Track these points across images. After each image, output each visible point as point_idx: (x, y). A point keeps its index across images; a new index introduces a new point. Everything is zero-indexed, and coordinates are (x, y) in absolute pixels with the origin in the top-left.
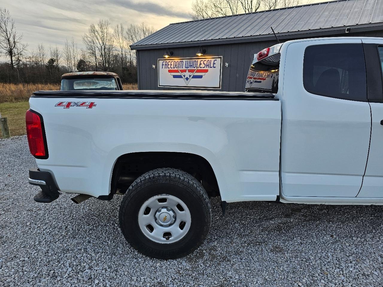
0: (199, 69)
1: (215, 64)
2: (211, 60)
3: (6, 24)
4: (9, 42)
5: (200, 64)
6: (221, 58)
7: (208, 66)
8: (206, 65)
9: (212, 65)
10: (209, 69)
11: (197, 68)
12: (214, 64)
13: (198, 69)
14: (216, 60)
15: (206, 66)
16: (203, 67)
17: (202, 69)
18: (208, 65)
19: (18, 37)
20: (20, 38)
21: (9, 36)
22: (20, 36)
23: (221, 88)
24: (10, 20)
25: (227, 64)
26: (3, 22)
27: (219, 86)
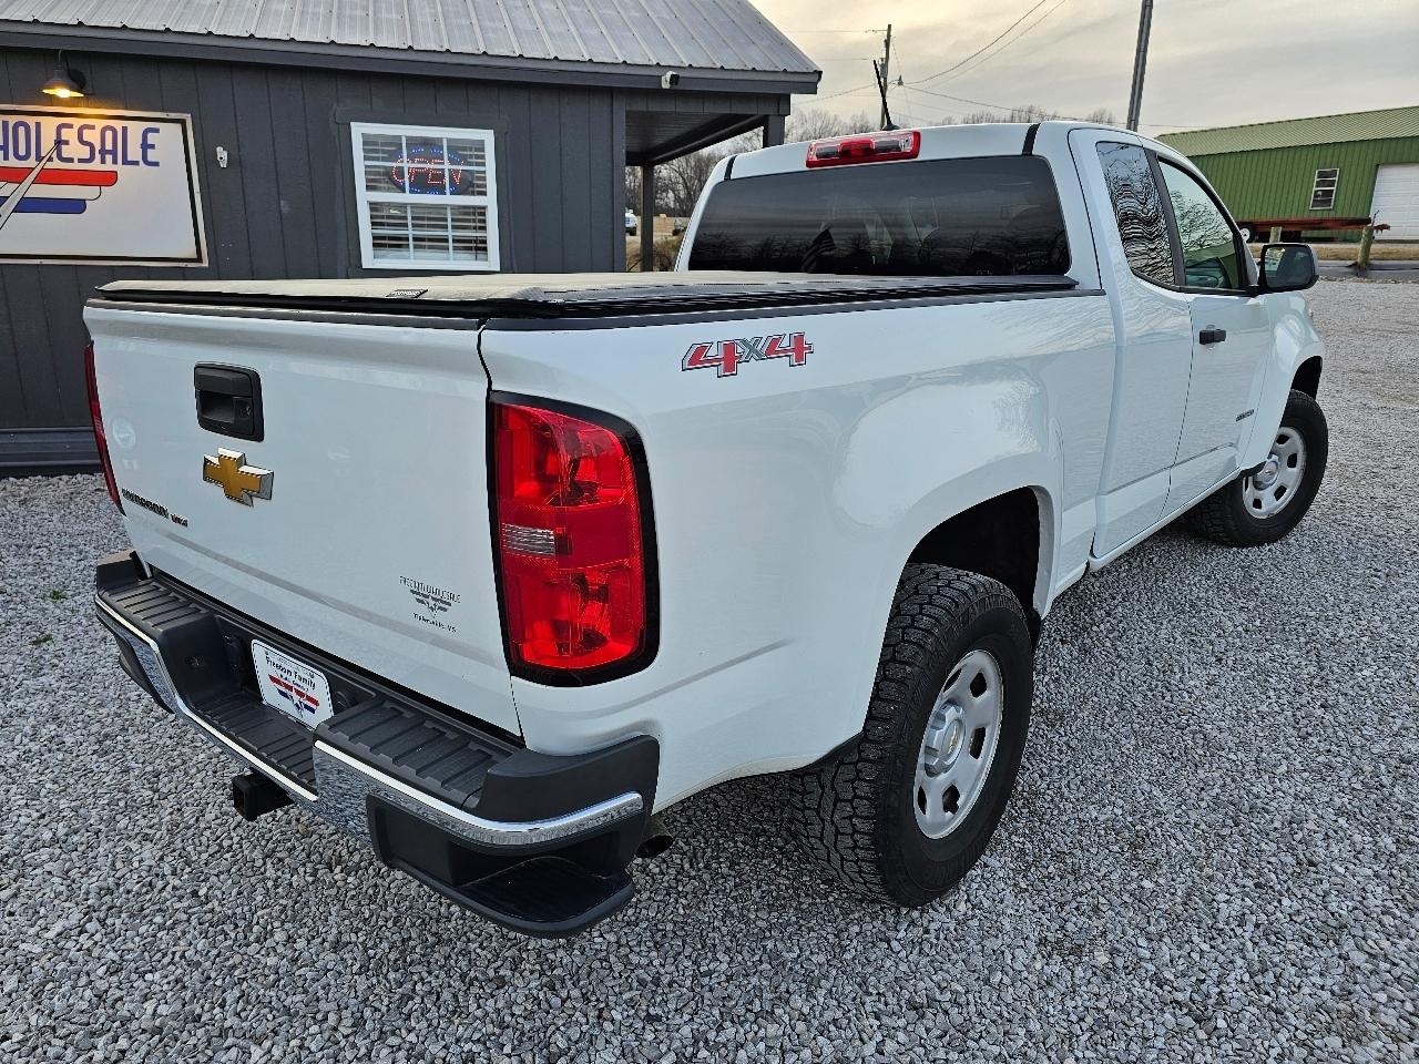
0: (57, 164)
1: (153, 146)
2: (125, 129)
5: (59, 142)
6: (183, 122)
7: (114, 152)
8: (98, 147)
9: (134, 153)
10: (119, 168)
11: (39, 158)
12: (146, 146)
13: (49, 165)
14: (157, 131)
15: (98, 156)
16: (80, 161)
17: (76, 166)
18: (109, 152)
23: (205, 264)
25: (222, 153)
27: (192, 253)
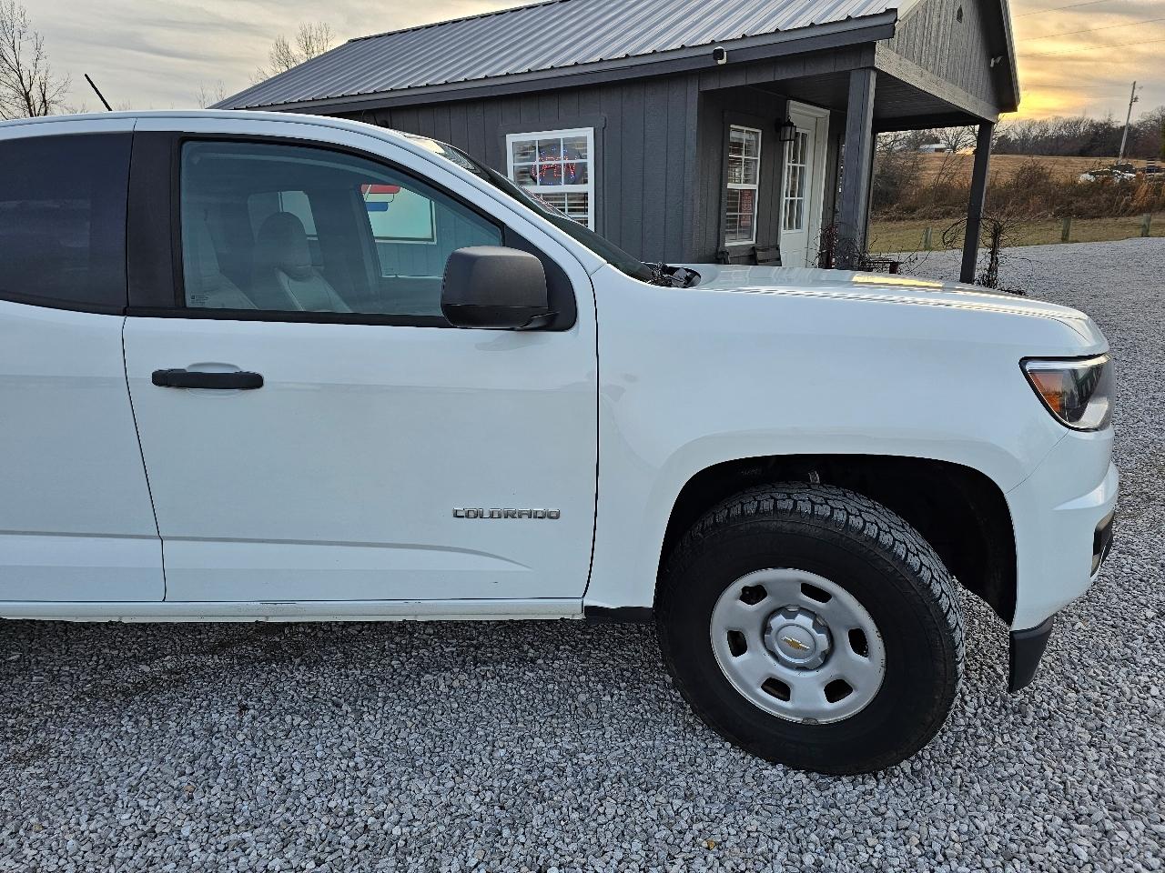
3: (17, 47)
4: (29, 104)
19: (56, 88)
20: (61, 91)
21: (26, 83)
22: (62, 83)
23: (435, 242)
24: (30, 34)
26: (6, 40)
